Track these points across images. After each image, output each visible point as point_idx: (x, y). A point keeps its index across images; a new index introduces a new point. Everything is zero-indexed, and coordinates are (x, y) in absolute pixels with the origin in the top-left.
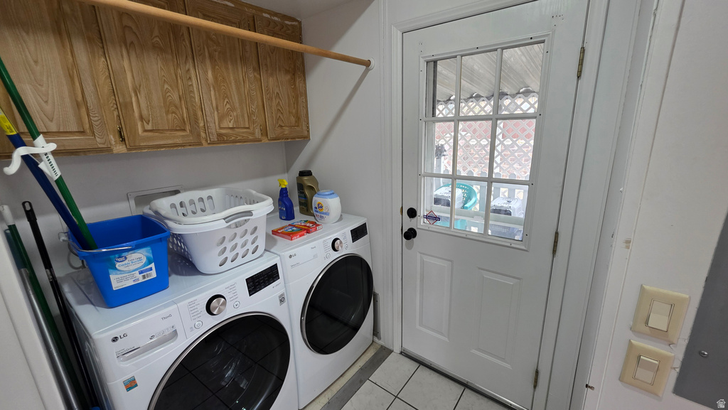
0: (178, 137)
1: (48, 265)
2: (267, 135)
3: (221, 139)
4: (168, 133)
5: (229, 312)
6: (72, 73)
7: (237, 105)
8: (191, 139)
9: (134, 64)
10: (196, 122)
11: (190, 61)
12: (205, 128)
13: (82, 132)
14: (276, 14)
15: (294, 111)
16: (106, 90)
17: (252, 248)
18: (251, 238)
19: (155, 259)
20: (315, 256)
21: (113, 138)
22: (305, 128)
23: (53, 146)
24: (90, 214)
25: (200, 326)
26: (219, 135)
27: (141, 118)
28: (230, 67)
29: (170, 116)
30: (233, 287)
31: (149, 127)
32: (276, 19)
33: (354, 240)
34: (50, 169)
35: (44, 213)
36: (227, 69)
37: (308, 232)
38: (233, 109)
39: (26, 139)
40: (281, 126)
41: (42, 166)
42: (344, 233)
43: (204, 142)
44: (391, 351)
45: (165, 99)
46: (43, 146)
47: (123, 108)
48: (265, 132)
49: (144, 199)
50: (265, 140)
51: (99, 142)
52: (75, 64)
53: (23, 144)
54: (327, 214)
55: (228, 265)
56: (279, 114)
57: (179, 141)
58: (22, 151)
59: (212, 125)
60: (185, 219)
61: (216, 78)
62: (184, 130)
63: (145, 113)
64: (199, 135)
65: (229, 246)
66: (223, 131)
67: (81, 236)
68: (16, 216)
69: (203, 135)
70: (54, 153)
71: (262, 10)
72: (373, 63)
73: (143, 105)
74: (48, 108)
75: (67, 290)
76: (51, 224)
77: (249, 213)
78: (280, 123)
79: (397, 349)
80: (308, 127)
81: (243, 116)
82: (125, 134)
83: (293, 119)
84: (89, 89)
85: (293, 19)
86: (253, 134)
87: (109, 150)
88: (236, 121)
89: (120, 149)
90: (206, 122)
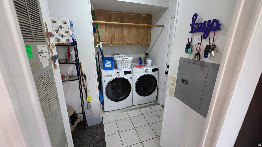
0: (120, 43)
1: (99, 63)
2: (139, 44)
3: (128, 44)
4: (118, 42)
5: (120, 76)
6: (106, 31)
7: (133, 37)
8: (122, 44)
9: (115, 29)
10: (124, 40)
11: (125, 28)
12: (126, 41)
13: (106, 42)
14: (145, 14)
15: (147, 38)
16: (110, 34)
17: (127, 66)
18: (127, 64)
19: (111, 64)
20: (141, 72)
21: (110, 43)
22: (149, 42)
23: (102, 44)
24: (105, 56)
25: (115, 77)
26: (128, 43)
27: (115, 39)
28: (132, 28)
29: (119, 39)
30: (122, 72)
31: (115, 41)
32: (145, 16)
33: (152, 71)
34: (101, 47)
35: (100, 55)
36: (132, 29)
37: (141, 67)
38: (132, 38)
39: (99, 42)
40: (143, 42)
41: (100, 47)
42: (150, 69)
43: (125, 44)
44: (159, 104)
45: (119, 36)
46: (101, 44)
47: (112, 37)
48: (138, 43)
49: (113, 55)
50: (138, 45)
51: (108, 43)
52: (107, 30)
53: (99, 43)
54: (148, 64)
55: (122, 68)
56: (142, 39)
57: (120, 44)
58: (98, 44)
59: (127, 41)
60: (118, 58)
61: (129, 31)
62: (121, 42)
63: (115, 38)
64: (124, 43)
65: (123, 64)
66: (129, 42)
67: (103, 58)
68: (97, 55)
69: (125, 43)
70: (102, 45)
71: (142, 14)
72: (164, 26)
73: (115, 37)
74: (102, 37)
75: (100, 67)
76: (100, 56)
77: (127, 59)
78: (142, 41)
79: (161, 104)
80: (150, 42)
81: (134, 39)
82: (112, 42)
83: (146, 40)
84: (108, 34)
85: (150, 15)
86: (135, 43)
87: (109, 45)
88: (132, 40)
89: (111, 45)
90: (126, 40)
